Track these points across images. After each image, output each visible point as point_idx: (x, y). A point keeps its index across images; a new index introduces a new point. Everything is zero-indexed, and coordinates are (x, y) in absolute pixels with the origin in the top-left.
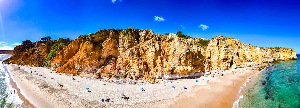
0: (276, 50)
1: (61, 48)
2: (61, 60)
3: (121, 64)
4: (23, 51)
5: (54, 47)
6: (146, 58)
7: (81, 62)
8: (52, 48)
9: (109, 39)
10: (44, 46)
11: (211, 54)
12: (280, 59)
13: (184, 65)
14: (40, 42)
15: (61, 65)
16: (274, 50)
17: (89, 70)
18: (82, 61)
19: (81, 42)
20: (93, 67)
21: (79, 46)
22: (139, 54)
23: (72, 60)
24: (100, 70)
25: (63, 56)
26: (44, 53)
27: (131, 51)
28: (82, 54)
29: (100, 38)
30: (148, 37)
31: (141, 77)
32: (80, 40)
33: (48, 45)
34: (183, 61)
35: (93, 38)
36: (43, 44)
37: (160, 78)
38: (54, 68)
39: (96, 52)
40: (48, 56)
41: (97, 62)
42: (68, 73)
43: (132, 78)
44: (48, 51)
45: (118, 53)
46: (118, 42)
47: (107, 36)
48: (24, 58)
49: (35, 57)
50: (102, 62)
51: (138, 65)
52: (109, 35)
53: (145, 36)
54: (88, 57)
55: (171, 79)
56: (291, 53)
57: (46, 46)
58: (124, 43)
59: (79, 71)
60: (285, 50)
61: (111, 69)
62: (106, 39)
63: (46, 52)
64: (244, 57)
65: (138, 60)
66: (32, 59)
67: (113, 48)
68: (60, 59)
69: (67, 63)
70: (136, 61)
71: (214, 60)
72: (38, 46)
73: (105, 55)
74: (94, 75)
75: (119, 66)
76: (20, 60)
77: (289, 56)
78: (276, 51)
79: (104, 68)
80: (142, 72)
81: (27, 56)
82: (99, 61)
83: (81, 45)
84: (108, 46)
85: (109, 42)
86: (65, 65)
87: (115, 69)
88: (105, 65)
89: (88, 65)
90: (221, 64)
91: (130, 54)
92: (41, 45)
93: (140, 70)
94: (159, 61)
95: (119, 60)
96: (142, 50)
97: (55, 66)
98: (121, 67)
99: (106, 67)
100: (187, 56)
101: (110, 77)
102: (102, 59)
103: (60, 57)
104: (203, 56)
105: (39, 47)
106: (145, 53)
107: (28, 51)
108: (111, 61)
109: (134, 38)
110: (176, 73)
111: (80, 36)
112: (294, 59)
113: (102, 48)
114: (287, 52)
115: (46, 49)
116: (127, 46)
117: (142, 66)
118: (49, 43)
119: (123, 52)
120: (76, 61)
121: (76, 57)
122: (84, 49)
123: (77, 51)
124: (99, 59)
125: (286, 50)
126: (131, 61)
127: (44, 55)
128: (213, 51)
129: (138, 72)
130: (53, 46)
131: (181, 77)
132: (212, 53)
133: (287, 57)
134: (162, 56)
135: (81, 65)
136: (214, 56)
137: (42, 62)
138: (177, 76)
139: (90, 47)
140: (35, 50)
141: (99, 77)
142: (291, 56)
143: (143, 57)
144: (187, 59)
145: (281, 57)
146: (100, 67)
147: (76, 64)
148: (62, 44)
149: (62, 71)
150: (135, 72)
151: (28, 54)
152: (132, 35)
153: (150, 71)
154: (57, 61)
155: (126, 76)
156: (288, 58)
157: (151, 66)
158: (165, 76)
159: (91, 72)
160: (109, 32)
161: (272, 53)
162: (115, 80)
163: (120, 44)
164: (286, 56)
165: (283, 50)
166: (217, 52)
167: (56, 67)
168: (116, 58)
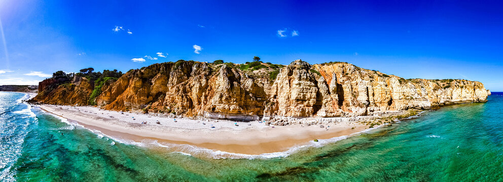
0: (445, 83)
1: (107, 84)
2: (109, 98)
3: (168, 101)
4: (55, 87)
5: (99, 82)
6: (191, 95)
7: (130, 99)
8: (96, 84)
9: (159, 75)
10: (86, 81)
11: (279, 91)
12: (452, 101)
13: (226, 104)
14: (79, 75)
15: (109, 103)
16: (442, 84)
17: (137, 107)
18: (130, 97)
19: (131, 78)
20: (142, 104)
21: (129, 82)
22: (185, 91)
23: (121, 97)
24: (147, 106)
25: (111, 93)
26: (87, 90)
27: (178, 87)
28: (131, 91)
29: (150, 74)
30: (199, 72)
31: (184, 112)
32: (129, 75)
33: (91, 79)
34: (224, 98)
35: (142, 74)
36: (84, 78)
37: (201, 115)
38: (102, 106)
39: (145, 88)
40: (93, 94)
41: (146, 98)
42: (117, 110)
43: (175, 113)
44: (92, 88)
45: (167, 90)
46: (168, 78)
47: (157, 71)
48: (61, 97)
49: (76, 95)
50: (151, 98)
51: (182, 101)
52: (159, 70)
53: (196, 71)
54: (136, 94)
55: (212, 118)
56: (474, 90)
57: (88, 80)
58: (173, 79)
59: (128, 108)
60: (462, 84)
61: (158, 105)
62: (156, 74)
63: (89, 88)
64: (355, 97)
65: (182, 97)
66: (73, 97)
67: (163, 84)
68: (108, 96)
69: (116, 101)
70: (180, 97)
71: (281, 99)
72: (77, 80)
73: (154, 92)
74: (142, 111)
75: (166, 103)
76: (56, 99)
77: (469, 95)
78: (446, 85)
79: (152, 104)
80: (186, 109)
81: (64, 93)
82: (148, 97)
83: (131, 81)
84: (157, 82)
85: (158, 79)
86: (114, 103)
87: (162, 105)
88: (153, 101)
89: (136, 101)
90: (292, 107)
91: (176, 90)
92: (82, 80)
93: (183, 106)
94: (203, 98)
95: (167, 97)
96: (188, 87)
97: (102, 104)
98: (168, 103)
99: (154, 104)
100: (229, 93)
101: (156, 112)
102: (151, 95)
103: (108, 94)
104: (267, 93)
105: (79, 82)
106: (191, 89)
107: (65, 87)
108: (159, 98)
109: (185, 74)
110: (217, 113)
111: (130, 70)
112: (479, 102)
113: (152, 84)
114: (466, 87)
115: (89, 85)
116: (175, 82)
117: (186, 103)
118: (92, 76)
119: (171, 88)
120: (125, 98)
121: (125, 94)
122: (133, 85)
123: (126, 87)
124: (148, 95)
125: (464, 84)
126: (177, 97)
127: (88, 92)
128: (281, 86)
129: (181, 108)
130: (97, 81)
131: (224, 117)
132: (279, 89)
133: (465, 97)
134: (207, 92)
135: (130, 101)
136: (282, 93)
137: (86, 100)
138: (220, 116)
139: (139, 84)
140: (75, 86)
141: (146, 112)
142: (475, 96)
143: (189, 94)
144: (230, 97)
145: (453, 97)
146: (148, 103)
147: (125, 101)
148: (108, 78)
149: (111, 109)
150: (178, 108)
151: (65, 91)
152: (183, 70)
153: (194, 108)
154: (104, 99)
155: (170, 112)
156: (468, 99)
157: (195, 103)
158: (206, 114)
159: (140, 109)
160: (160, 68)
161: (436, 90)
162: (159, 114)
163: (170, 80)
164: (463, 95)
165: (458, 84)
166: (286, 88)
167: (104, 105)
168: (165, 95)
